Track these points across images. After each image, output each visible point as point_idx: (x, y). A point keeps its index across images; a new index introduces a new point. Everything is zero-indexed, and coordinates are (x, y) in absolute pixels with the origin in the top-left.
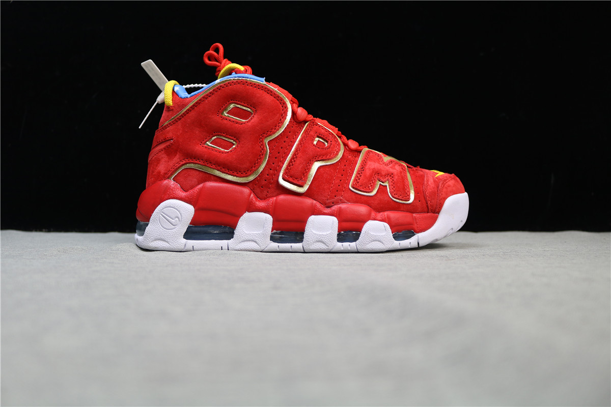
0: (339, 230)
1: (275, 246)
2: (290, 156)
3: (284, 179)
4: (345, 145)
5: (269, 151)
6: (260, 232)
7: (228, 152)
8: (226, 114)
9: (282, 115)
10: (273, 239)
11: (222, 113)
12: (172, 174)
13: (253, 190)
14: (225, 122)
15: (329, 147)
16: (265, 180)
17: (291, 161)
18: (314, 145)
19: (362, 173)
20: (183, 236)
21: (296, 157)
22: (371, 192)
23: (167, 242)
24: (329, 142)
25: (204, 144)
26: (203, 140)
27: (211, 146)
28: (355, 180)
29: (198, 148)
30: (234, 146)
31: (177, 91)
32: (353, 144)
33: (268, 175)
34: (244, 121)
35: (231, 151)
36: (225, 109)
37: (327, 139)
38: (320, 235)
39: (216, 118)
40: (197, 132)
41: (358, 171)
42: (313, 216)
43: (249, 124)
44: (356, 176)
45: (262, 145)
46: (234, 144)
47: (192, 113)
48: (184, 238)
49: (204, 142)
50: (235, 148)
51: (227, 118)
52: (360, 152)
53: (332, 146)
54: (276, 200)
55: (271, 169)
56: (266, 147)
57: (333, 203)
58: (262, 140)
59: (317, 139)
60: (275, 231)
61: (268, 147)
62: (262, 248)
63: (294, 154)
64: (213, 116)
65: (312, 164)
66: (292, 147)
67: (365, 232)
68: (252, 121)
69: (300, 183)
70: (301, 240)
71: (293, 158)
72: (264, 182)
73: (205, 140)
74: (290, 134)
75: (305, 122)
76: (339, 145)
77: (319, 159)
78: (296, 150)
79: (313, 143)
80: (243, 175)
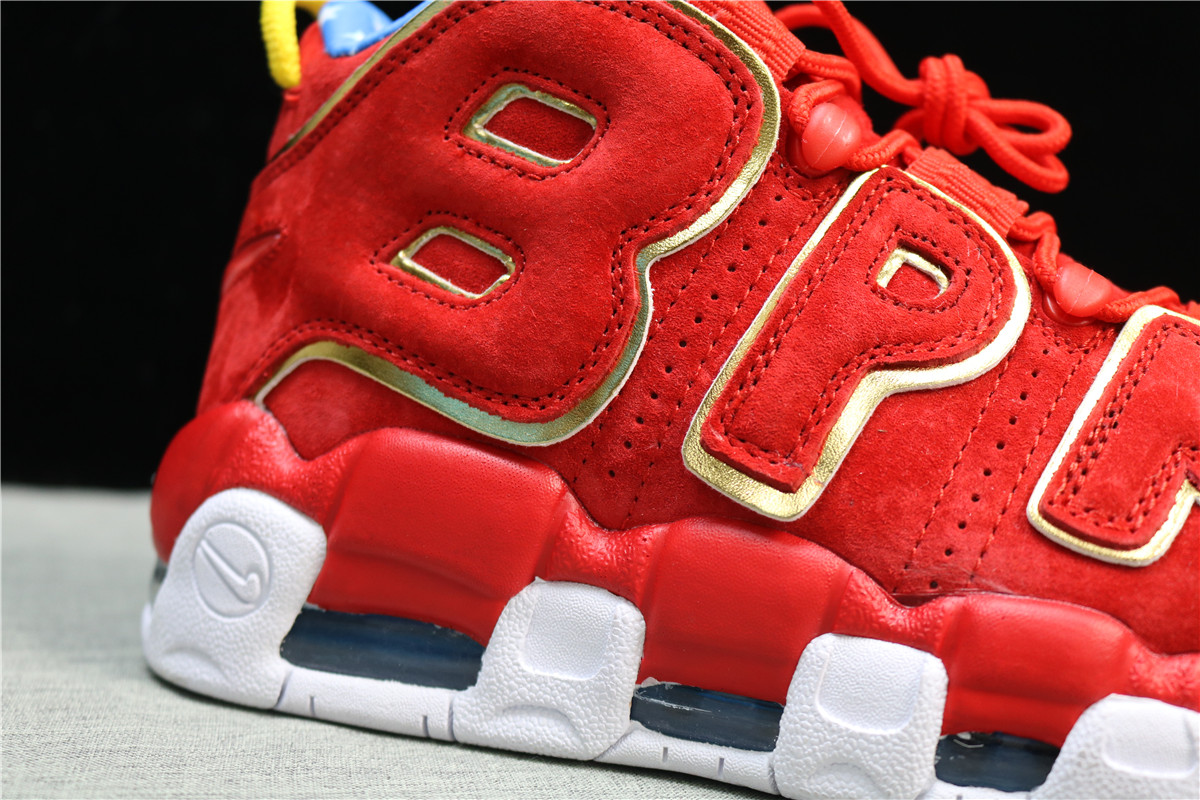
0: (950, 727)
1: (648, 745)
2: (750, 336)
3: (707, 446)
4: (1042, 288)
5: (651, 309)
6: (584, 679)
7: (475, 304)
8: (483, 133)
9: (730, 139)
10: (641, 711)
11: (466, 124)
12: (262, 381)
13: (571, 483)
14: (473, 165)
15: (952, 301)
16: (628, 445)
17: (750, 362)
18: (875, 289)
19: (1104, 440)
20: (277, 650)
21: (778, 344)
22: (1136, 546)
23: (217, 665)
24: (959, 271)
25: (388, 260)
26: (384, 247)
27: (413, 272)
28: (1065, 472)
29: (364, 278)
30: (505, 277)
31: (328, 23)
32: (1083, 287)
33: (639, 420)
34: (554, 161)
35: (488, 300)
36: (479, 107)
37: (949, 261)
38: (852, 735)
39: (439, 147)
40: (362, 207)
41: (1089, 426)
42: (828, 639)
43: (572, 180)
44: (1075, 455)
45: (621, 280)
46: (505, 270)
47: (353, 124)
48: (283, 655)
49: (385, 251)
50: (506, 287)
51: (484, 148)
52: (1118, 324)
53: (968, 293)
54: (667, 537)
55: (654, 396)
56: (644, 292)
57: (933, 585)
58: (625, 258)
59: (897, 259)
60: (651, 682)
61: (650, 291)
62: (593, 749)
63: (772, 329)
64: (426, 140)
65: (852, 381)
66: (767, 292)
67: (1082, 755)
68: (587, 165)
69: (781, 469)
70: (763, 740)
71: (762, 346)
72: (619, 454)
73: (393, 244)
74: (760, 230)
75: (847, 174)
76: (1008, 288)
77: (890, 360)
78: (783, 310)
79: (869, 279)
80: (525, 412)
